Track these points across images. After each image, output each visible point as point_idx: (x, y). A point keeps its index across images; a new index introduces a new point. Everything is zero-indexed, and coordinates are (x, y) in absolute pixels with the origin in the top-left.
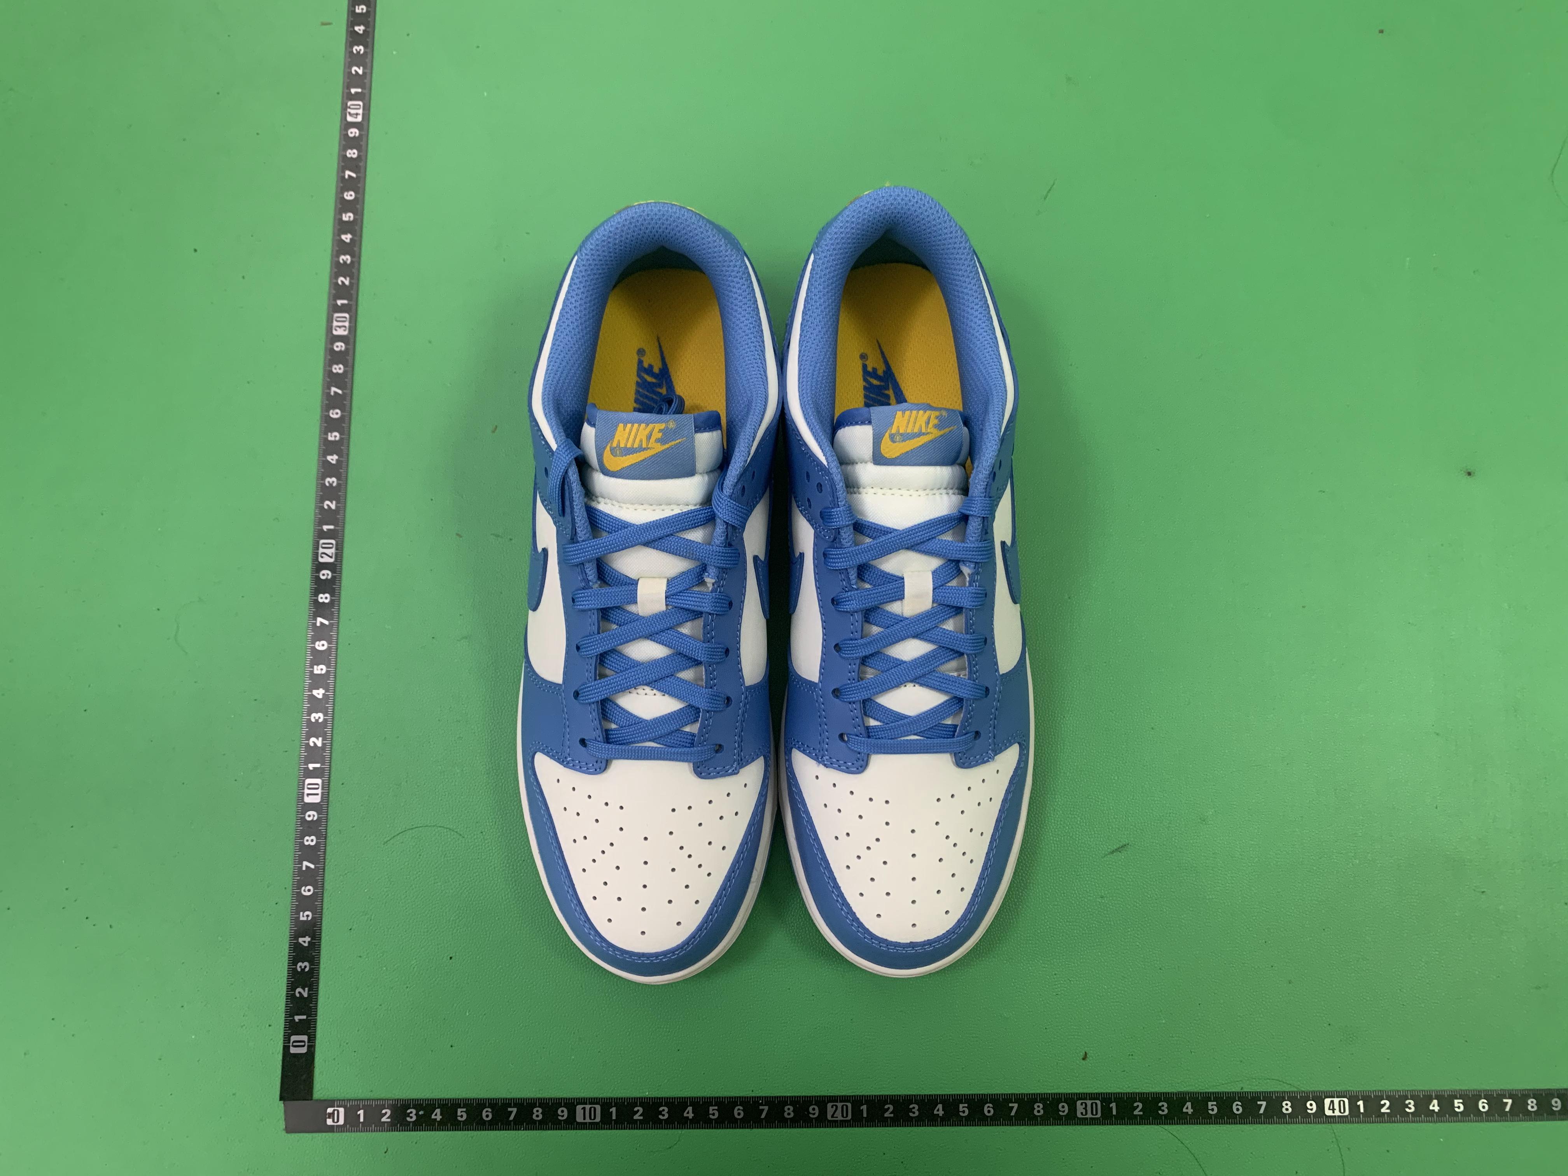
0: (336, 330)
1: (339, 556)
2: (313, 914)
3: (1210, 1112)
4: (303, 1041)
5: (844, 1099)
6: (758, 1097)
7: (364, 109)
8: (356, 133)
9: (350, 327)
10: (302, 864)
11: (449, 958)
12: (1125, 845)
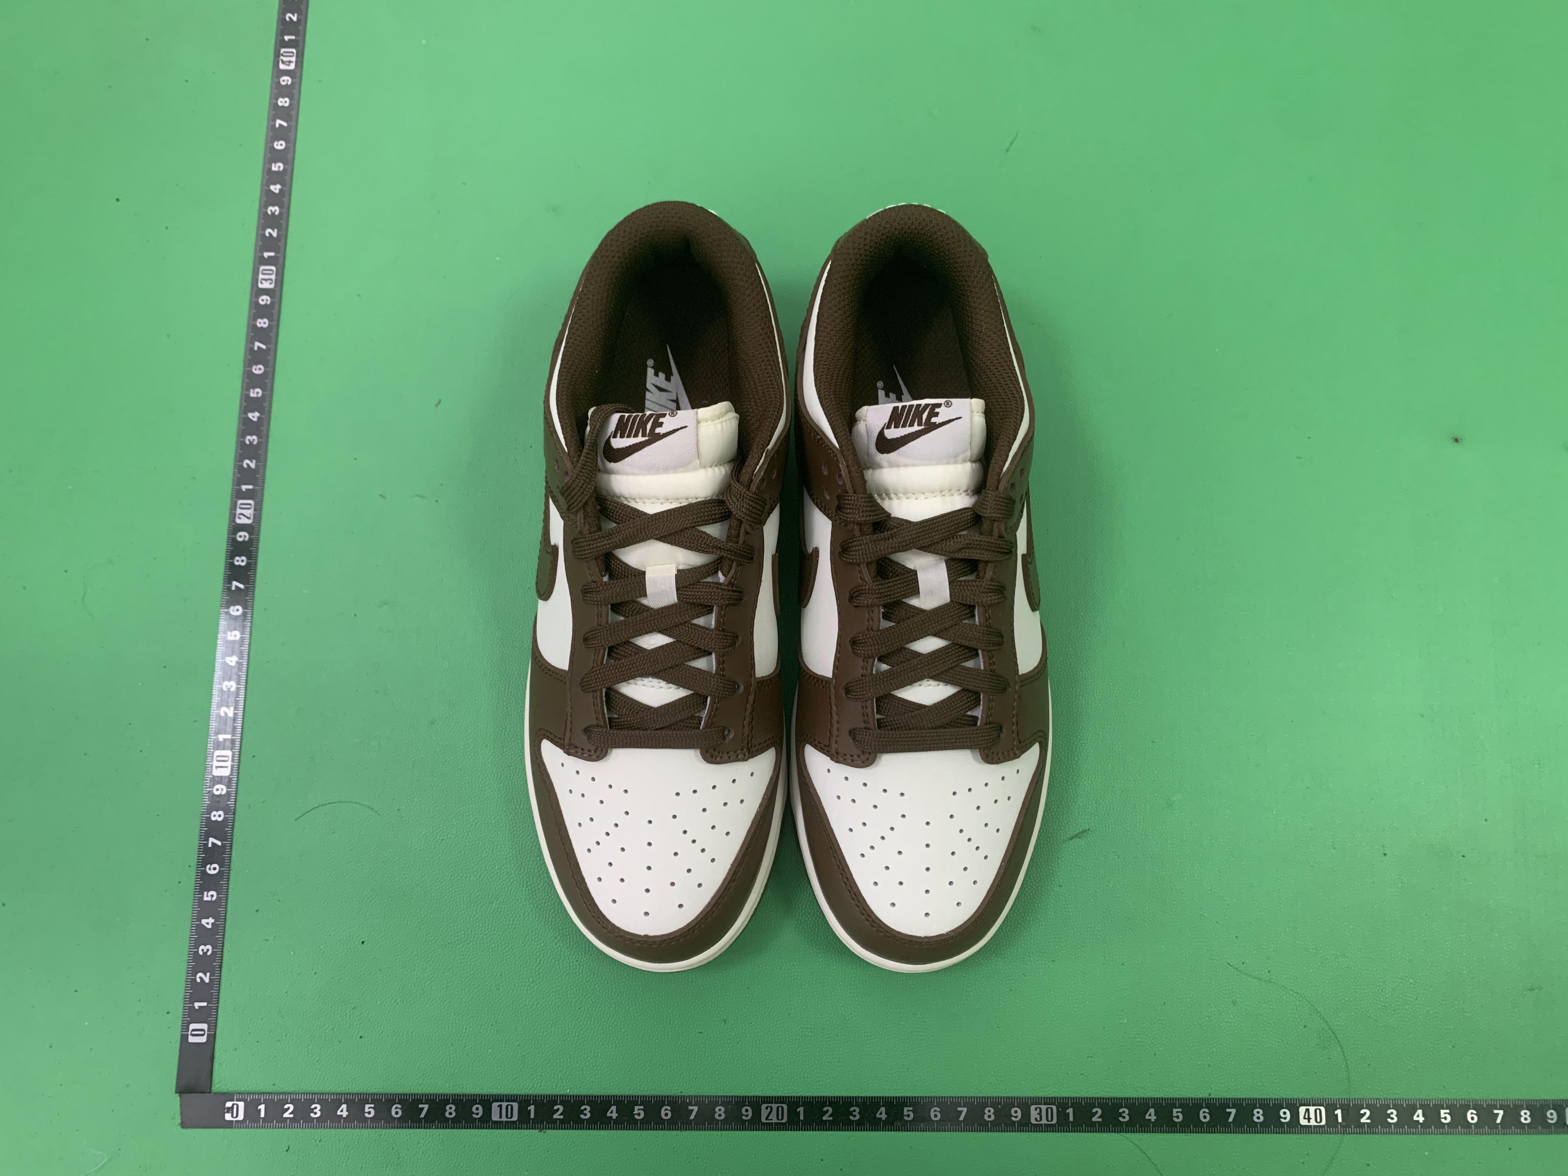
0: (262, 283)
1: (257, 518)
2: (218, 894)
3: (1175, 1120)
4: (203, 1030)
5: (780, 1100)
6: (687, 1096)
7: (297, 57)
8: (288, 81)
9: (276, 280)
10: (208, 840)
11: (361, 943)
12: (1086, 831)
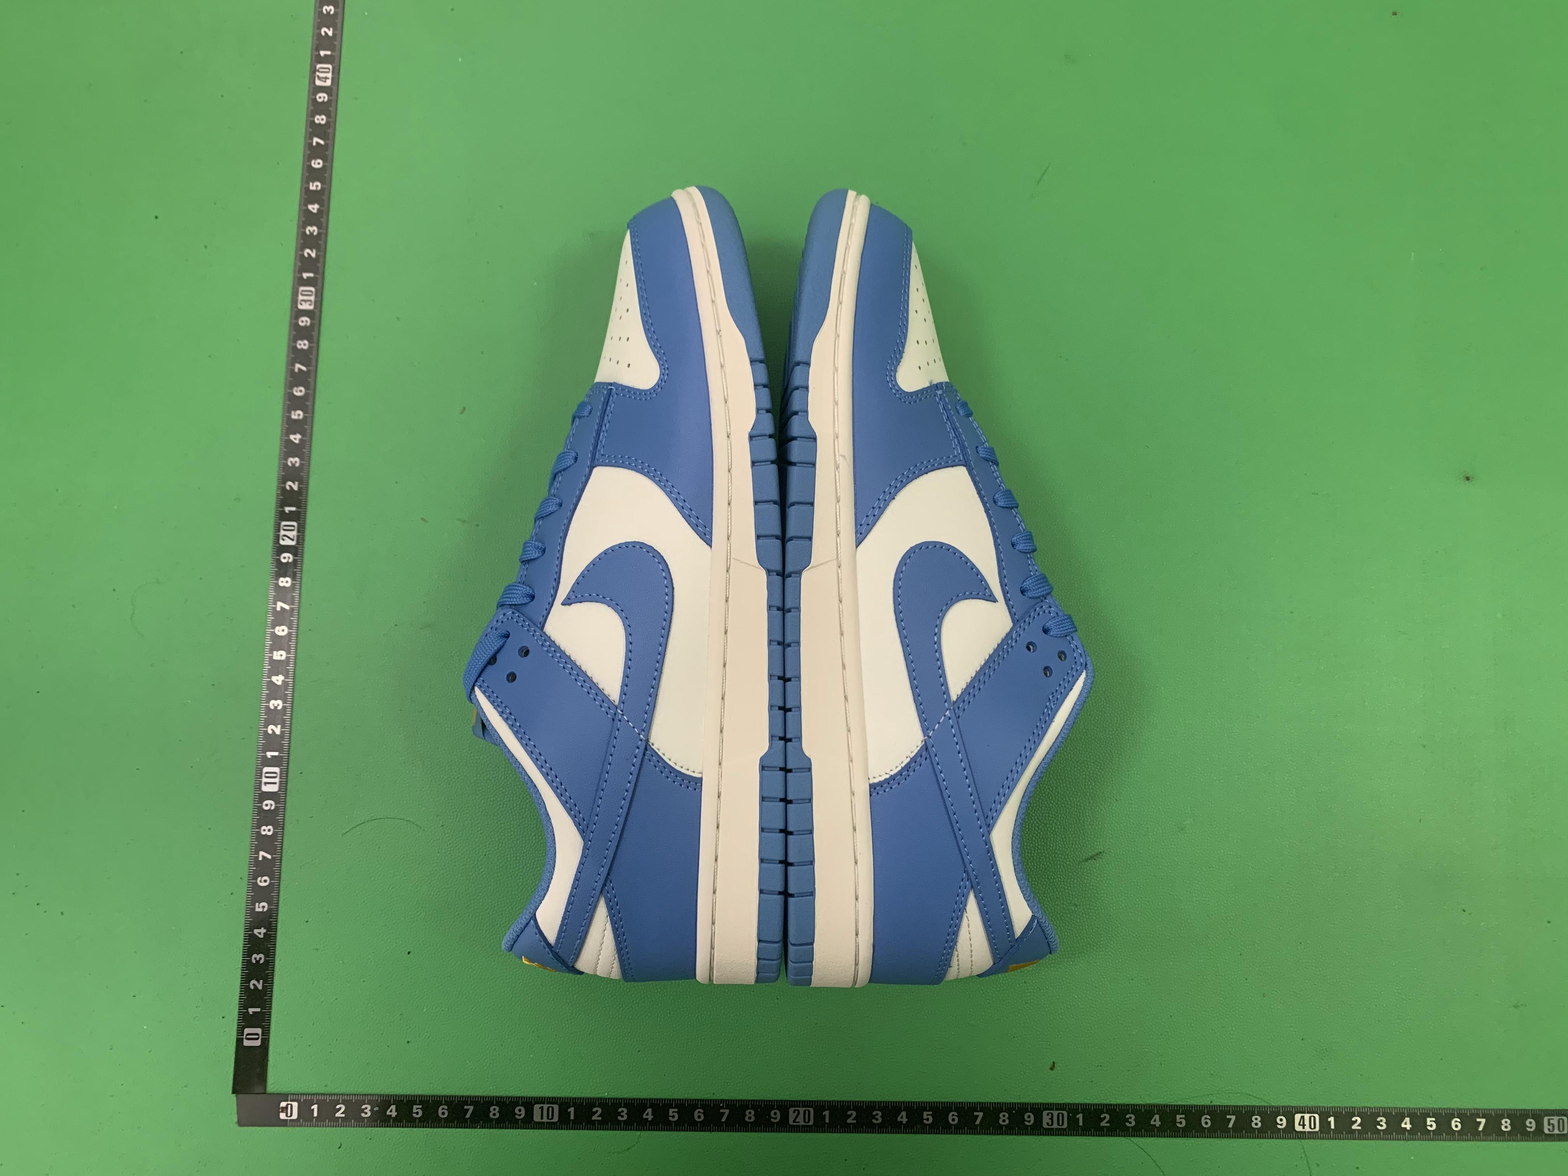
0: (301, 304)
1: (300, 539)
2: (269, 905)
3: (1178, 1125)
4: (257, 1034)
6: (719, 1100)
7: (333, 73)
8: (324, 97)
9: (315, 302)
10: (258, 854)
11: (407, 953)
12: (1100, 853)
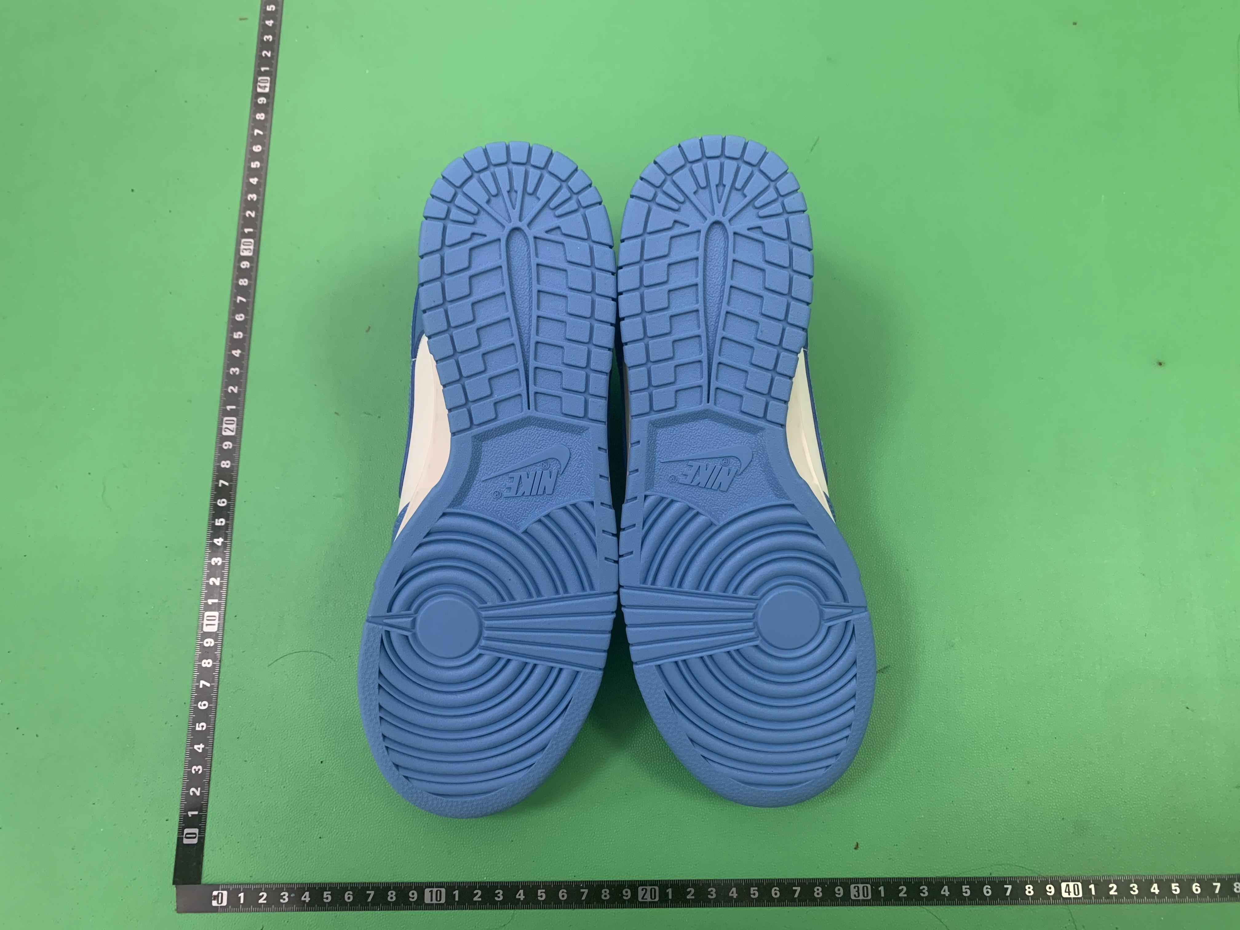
0: (243, 252)
1: (239, 431)
2: (207, 725)
3: (964, 894)
4: (195, 834)
6: (579, 882)
7: (271, 83)
8: (264, 101)
9: (254, 250)
10: (199, 682)
11: (320, 762)
12: (887, 667)
